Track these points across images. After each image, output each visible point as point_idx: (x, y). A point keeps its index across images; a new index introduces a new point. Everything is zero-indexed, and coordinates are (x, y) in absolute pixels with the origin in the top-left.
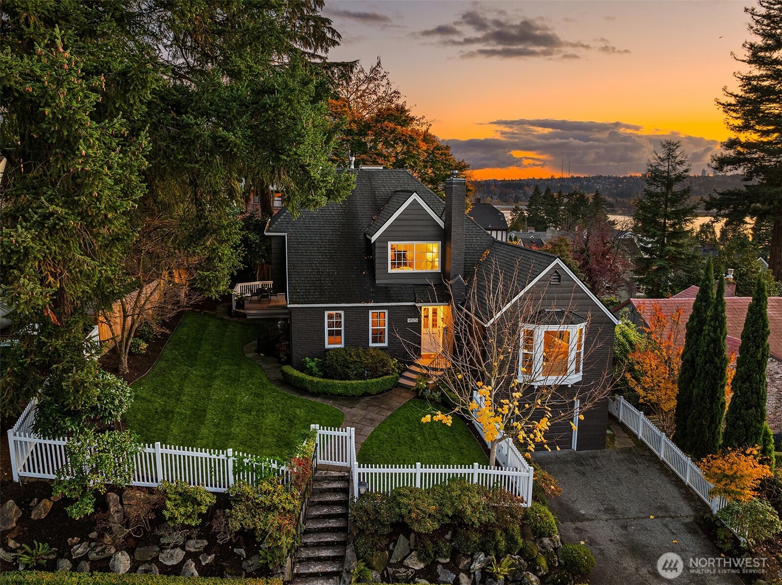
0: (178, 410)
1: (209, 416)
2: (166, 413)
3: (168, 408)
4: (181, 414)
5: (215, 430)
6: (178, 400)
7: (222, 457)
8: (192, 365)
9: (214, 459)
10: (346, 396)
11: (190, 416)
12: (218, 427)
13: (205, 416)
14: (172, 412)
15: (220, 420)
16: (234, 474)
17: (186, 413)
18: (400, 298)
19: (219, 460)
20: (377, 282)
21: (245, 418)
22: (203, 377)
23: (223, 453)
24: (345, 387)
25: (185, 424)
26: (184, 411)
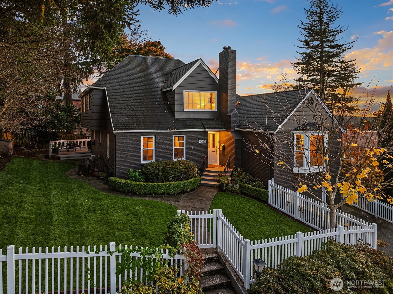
0: (21, 215)
1: (55, 218)
2: (8, 218)
3: (9, 214)
4: (26, 218)
5: (66, 230)
6: (20, 207)
7: (102, 253)
8: (28, 183)
9: (92, 258)
10: (168, 194)
11: (36, 220)
12: (69, 227)
13: (51, 218)
14: (15, 217)
15: (69, 220)
16: (117, 274)
17: (30, 218)
18: (194, 127)
19: (98, 258)
20: (176, 117)
21: (93, 217)
22: (39, 190)
23: (104, 249)
24: (168, 187)
25: (31, 227)
26: (28, 216)
